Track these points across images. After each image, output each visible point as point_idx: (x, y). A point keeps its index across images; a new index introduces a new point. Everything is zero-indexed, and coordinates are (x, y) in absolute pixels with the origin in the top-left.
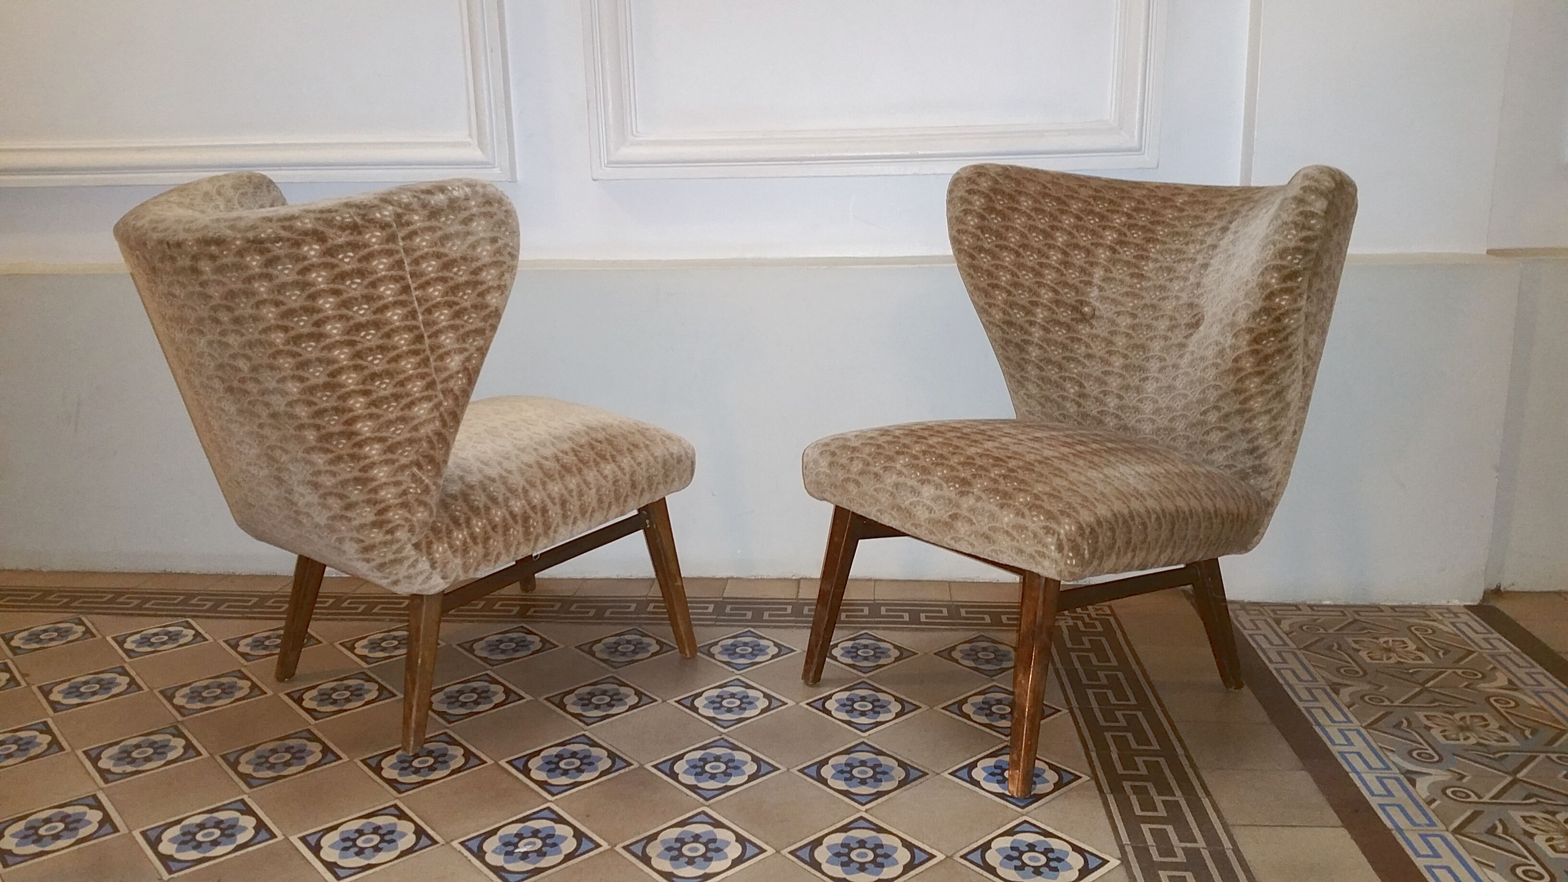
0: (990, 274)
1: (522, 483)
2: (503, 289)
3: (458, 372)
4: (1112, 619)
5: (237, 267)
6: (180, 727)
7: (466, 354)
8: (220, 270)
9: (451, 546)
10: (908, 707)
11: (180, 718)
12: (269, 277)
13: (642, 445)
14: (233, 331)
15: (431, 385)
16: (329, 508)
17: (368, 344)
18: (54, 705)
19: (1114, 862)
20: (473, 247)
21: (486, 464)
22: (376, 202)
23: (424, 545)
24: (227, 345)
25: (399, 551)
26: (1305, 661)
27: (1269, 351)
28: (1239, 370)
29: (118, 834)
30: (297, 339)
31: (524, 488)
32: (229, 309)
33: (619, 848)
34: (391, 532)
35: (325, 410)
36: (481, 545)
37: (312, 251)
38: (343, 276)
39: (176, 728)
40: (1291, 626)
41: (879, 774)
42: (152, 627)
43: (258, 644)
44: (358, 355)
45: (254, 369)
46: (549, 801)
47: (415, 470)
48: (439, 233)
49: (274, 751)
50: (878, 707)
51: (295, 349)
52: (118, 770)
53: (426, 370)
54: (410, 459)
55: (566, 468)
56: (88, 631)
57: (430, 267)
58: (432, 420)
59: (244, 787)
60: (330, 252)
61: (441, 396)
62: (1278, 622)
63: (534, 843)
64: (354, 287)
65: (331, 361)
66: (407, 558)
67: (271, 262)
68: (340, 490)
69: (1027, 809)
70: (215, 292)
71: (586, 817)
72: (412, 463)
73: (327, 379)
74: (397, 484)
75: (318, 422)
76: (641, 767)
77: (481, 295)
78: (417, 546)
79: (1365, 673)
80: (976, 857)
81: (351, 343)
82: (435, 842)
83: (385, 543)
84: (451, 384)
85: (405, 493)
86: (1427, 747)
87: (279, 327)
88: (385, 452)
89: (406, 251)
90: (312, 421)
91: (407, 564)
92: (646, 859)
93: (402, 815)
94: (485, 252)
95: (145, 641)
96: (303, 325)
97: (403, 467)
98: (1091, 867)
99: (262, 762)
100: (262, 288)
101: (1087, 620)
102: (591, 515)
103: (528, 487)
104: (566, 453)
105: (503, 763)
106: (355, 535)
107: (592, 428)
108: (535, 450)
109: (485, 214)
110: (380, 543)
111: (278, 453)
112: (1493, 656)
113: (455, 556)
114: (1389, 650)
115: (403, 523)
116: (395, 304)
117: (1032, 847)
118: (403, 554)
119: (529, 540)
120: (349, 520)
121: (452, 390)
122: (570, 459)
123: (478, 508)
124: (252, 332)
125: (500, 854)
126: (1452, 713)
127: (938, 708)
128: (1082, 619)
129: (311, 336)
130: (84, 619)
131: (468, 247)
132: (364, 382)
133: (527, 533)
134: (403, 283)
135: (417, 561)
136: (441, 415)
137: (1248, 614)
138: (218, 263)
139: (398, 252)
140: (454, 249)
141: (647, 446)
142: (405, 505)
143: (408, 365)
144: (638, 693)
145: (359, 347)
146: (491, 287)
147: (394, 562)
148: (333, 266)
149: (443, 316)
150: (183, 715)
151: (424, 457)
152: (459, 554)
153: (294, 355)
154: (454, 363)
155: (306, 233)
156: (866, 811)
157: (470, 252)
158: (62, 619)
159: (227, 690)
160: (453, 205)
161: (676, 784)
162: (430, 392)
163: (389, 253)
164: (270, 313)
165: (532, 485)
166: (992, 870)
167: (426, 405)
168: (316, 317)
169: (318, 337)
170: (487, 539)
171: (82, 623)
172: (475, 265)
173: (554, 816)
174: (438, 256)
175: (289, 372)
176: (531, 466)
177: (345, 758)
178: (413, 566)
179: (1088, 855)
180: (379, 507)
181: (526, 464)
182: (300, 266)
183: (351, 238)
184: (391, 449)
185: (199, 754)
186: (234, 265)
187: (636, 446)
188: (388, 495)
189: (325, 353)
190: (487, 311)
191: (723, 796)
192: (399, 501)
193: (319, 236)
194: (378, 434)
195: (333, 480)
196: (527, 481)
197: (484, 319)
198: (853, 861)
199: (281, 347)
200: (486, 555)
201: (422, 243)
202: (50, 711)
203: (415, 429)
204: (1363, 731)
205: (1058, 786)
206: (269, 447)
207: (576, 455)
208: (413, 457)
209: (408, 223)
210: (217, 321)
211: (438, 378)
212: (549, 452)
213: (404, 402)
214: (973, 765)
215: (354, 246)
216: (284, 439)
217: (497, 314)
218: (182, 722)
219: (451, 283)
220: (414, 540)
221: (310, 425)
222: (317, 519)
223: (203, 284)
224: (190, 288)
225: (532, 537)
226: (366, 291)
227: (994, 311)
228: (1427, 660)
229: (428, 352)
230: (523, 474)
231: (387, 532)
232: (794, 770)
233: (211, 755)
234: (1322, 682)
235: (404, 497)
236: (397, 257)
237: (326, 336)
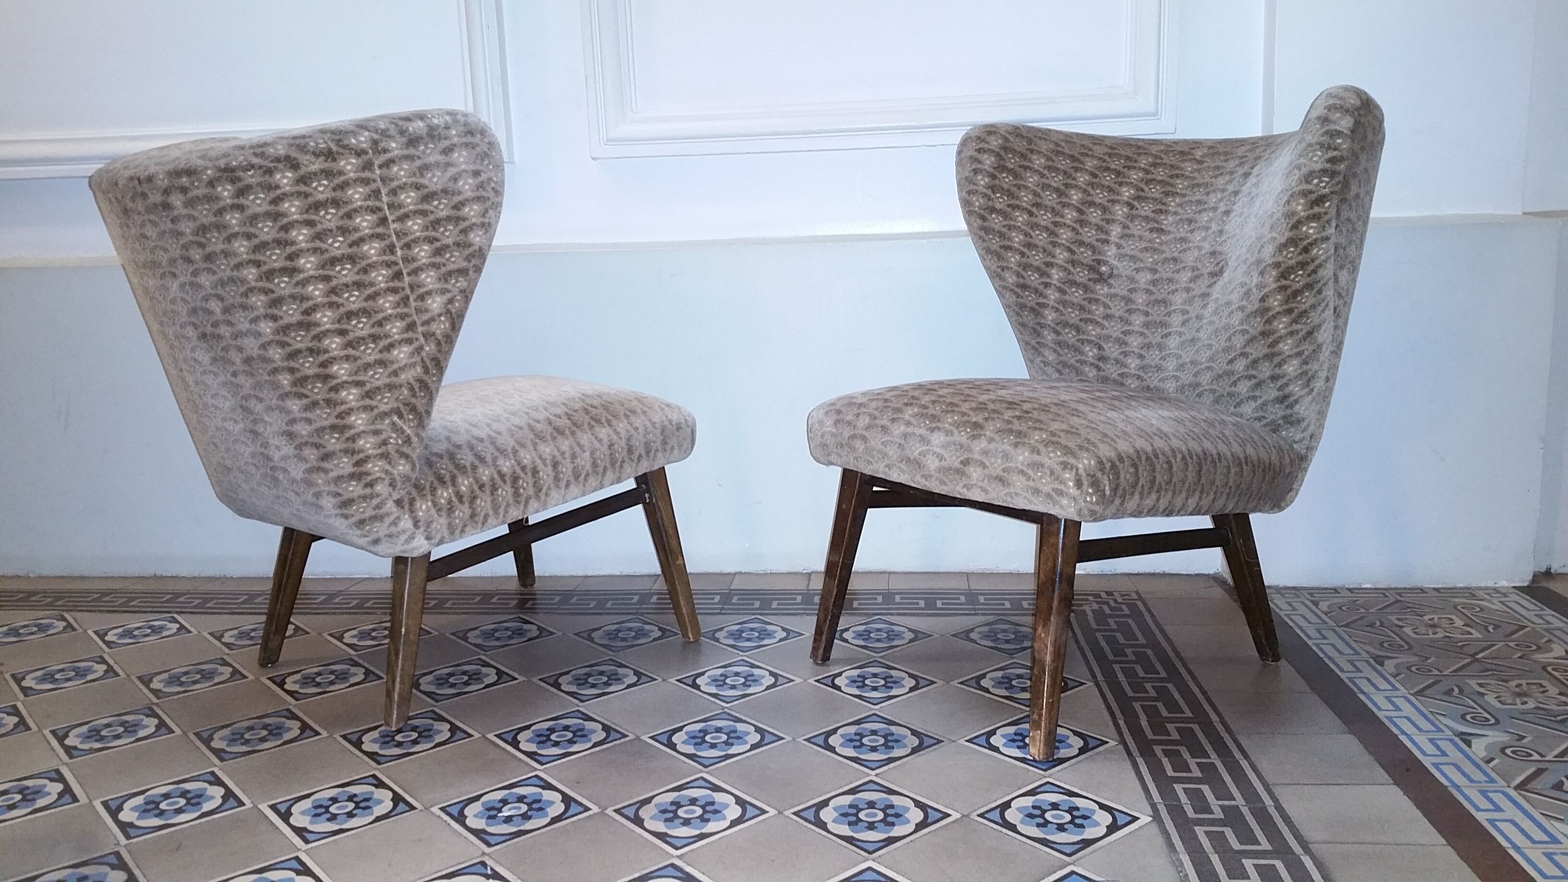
0: (1002, 235)
1: (512, 443)
2: (488, 228)
3: (440, 315)
4: (1139, 603)
5: (210, 199)
6: (155, 708)
7: (449, 295)
8: (191, 203)
9: (435, 504)
10: (922, 683)
11: (155, 700)
12: (240, 208)
13: (639, 411)
14: (204, 269)
15: (411, 327)
16: (306, 460)
17: (344, 280)
18: (26, 691)
19: (1145, 819)
20: (455, 179)
21: (474, 426)
22: (352, 128)
23: (406, 501)
24: (200, 286)
25: (378, 507)
26: (1346, 637)
27: (1298, 286)
28: (1267, 310)
29: (76, 804)
30: (270, 275)
31: (513, 448)
32: (202, 246)
33: (610, 811)
34: (370, 485)
35: (299, 351)
36: (467, 505)
37: (285, 179)
38: (317, 206)
39: (150, 709)
40: (1329, 607)
41: (890, 742)
42: (135, 622)
43: (242, 635)
44: (333, 291)
45: (226, 310)
46: (536, 769)
47: (395, 418)
48: (418, 163)
49: (250, 729)
50: (890, 682)
51: (269, 285)
52: (86, 746)
53: (406, 310)
54: (389, 406)
55: (559, 431)
56: (69, 626)
57: (409, 199)
58: (413, 365)
59: (216, 761)
60: (303, 180)
61: (422, 339)
62: (1316, 604)
63: (519, 808)
64: (329, 218)
65: (303, 298)
66: (388, 514)
67: (242, 192)
68: (316, 439)
69: (1050, 772)
70: (187, 227)
71: (577, 784)
72: (392, 410)
73: (301, 318)
74: (376, 433)
75: (292, 364)
76: (638, 738)
77: (464, 232)
78: (399, 503)
79: (1411, 647)
80: (995, 815)
81: (327, 279)
82: (413, 808)
83: (364, 498)
84: (433, 327)
85: (385, 443)
86: (1482, 711)
87: (250, 262)
88: (363, 398)
89: (383, 180)
90: (286, 364)
91: (388, 520)
92: (638, 821)
93: (380, 784)
94: (467, 186)
95: (128, 633)
96: (275, 258)
97: (384, 415)
98: (1120, 823)
99: (237, 738)
100: (233, 220)
101: (1113, 604)
102: (585, 480)
103: (517, 447)
104: (560, 417)
105: (491, 736)
106: (333, 488)
107: (587, 396)
108: (527, 413)
109: (466, 145)
110: (359, 497)
111: (252, 403)
112: (1547, 630)
113: (440, 516)
114: (1434, 626)
115: (383, 476)
116: (372, 237)
117: (1055, 806)
118: (383, 511)
119: (518, 503)
120: (326, 471)
121: (434, 334)
122: (564, 422)
123: (465, 467)
124: (224, 270)
125: (481, 818)
126: (1506, 681)
127: (955, 683)
128: (1107, 603)
129: (284, 271)
130: (67, 615)
131: (450, 179)
132: (339, 321)
133: (517, 494)
134: (380, 215)
135: (398, 518)
136: (422, 359)
137: (1284, 597)
138: (190, 195)
139: (374, 181)
140: (435, 180)
141: (644, 413)
142: (385, 456)
143: (387, 303)
144: (637, 673)
145: (334, 283)
146: (474, 224)
148: (306, 195)
149: (423, 252)
150: (159, 698)
151: (405, 404)
152: (444, 514)
153: (266, 292)
154: (435, 304)
155: (278, 160)
156: (876, 775)
157: (450, 185)
158: (44, 616)
159: (207, 676)
160: (433, 134)
161: (674, 753)
162: (410, 335)
163: (366, 182)
164: (241, 247)
165: (523, 446)
166: (1013, 828)
167: (406, 349)
168: (289, 250)
169: (291, 271)
170: (473, 498)
171: (64, 619)
172: (457, 199)
173: (542, 784)
174: (417, 187)
175: (262, 311)
176: (521, 428)
177: (324, 734)
178: (394, 523)
179: (1116, 813)
180: (356, 457)
181: (516, 426)
182: (272, 195)
183: (326, 165)
184: (369, 395)
185: (172, 731)
186: (205, 196)
187: (633, 412)
188: (367, 444)
189: (298, 290)
190: (471, 250)
191: (723, 764)
192: (380, 451)
193: (292, 163)
194: (355, 378)
195: (308, 428)
196: (516, 441)
197: (468, 259)
198: (861, 820)
199: (253, 284)
200: (473, 516)
201: (401, 172)
202: (21, 696)
203: (395, 373)
204: (1412, 698)
205: (1082, 751)
206: (242, 397)
207: (569, 419)
208: (393, 405)
209: (385, 151)
210: (189, 260)
211: (418, 319)
212: (541, 416)
213: (383, 343)
214: (993, 733)
215: (328, 174)
216: (258, 386)
217: (481, 255)
218: (157, 704)
219: (432, 217)
220: (396, 496)
221: (284, 369)
222: (294, 474)
223: (174, 220)
224: (162, 227)
225: (523, 499)
226: (341, 223)
227: (1007, 275)
228: (1476, 634)
229: (408, 291)
230: (512, 436)
231: (367, 485)
232: (800, 740)
233: (184, 732)
234: (1365, 655)
235: (384, 448)
236: (373, 186)
237: (300, 271)
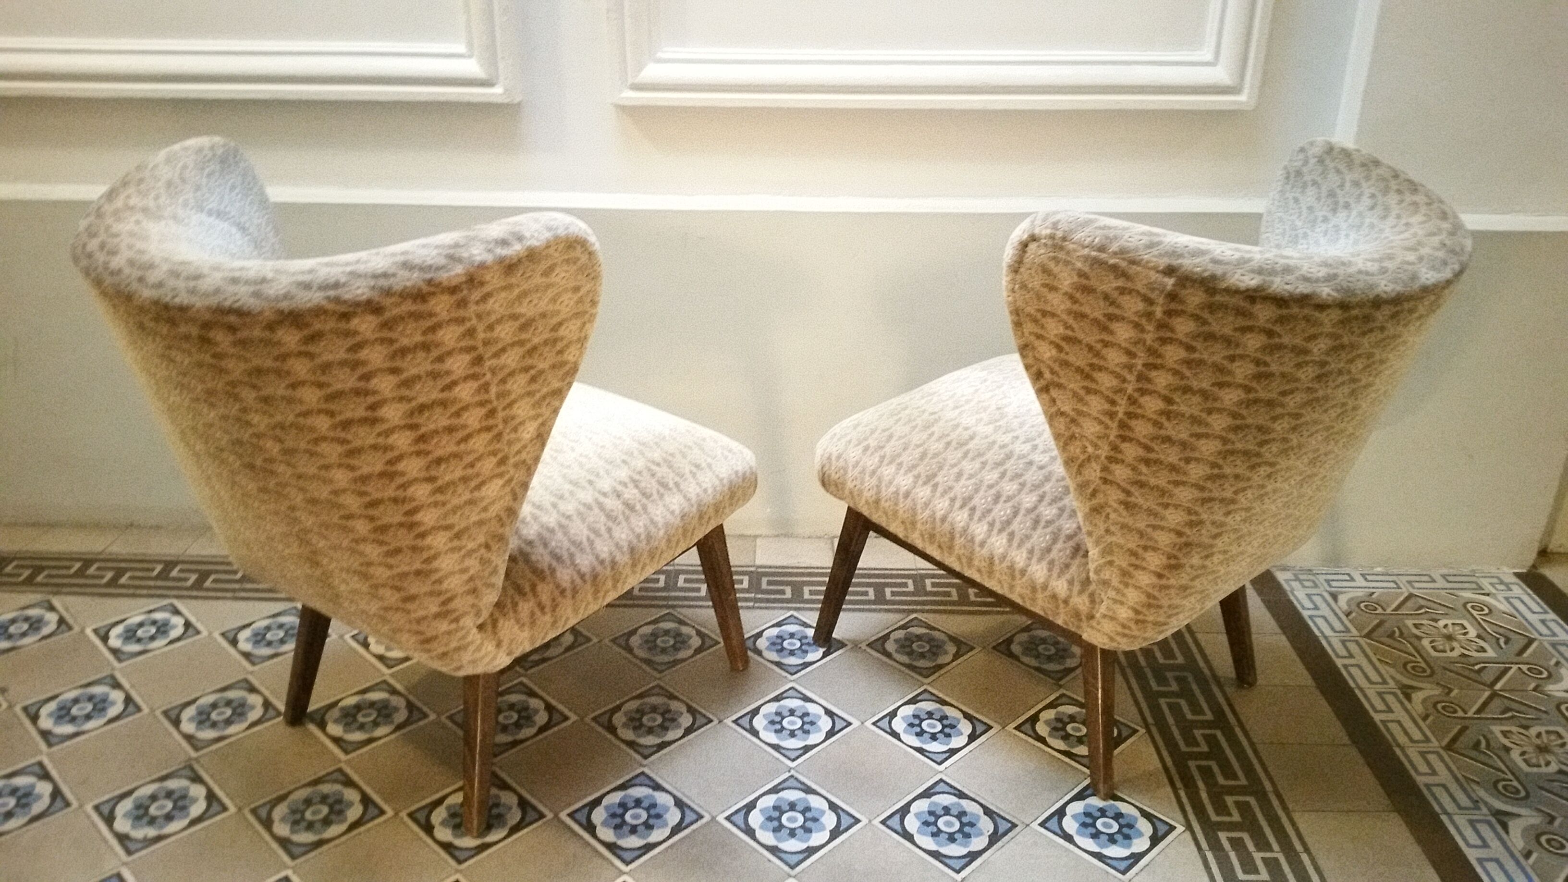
1: (585, 531)
2: (581, 341)
3: (530, 441)
5: (268, 342)
7: (539, 420)
8: (242, 343)
9: (517, 621)
10: (979, 727)
12: (309, 355)
14: (257, 410)
16: (381, 599)
17: (433, 426)
20: (554, 300)
22: (442, 261)
23: (489, 625)
24: (249, 423)
25: (464, 637)
31: (588, 538)
32: (255, 387)
34: (456, 620)
35: (380, 500)
36: (549, 613)
37: (366, 325)
38: (404, 352)
40: (1348, 603)
44: (422, 439)
45: (287, 452)
47: (483, 551)
48: (516, 291)
50: (947, 726)
51: (345, 435)
52: (138, 834)
53: (498, 446)
54: (478, 542)
55: (629, 507)
56: (62, 621)
57: (505, 332)
58: (502, 497)
60: (387, 325)
61: (512, 470)
62: (1335, 597)
65: (386, 449)
66: (471, 643)
67: (311, 338)
68: (397, 582)
70: (235, 367)
72: (480, 546)
73: (384, 467)
74: (464, 571)
75: (371, 512)
76: (714, 820)
77: (560, 352)
78: (481, 627)
79: (1433, 671)
81: (414, 427)
83: (449, 632)
84: (523, 454)
85: (472, 578)
86: (1511, 777)
87: (322, 411)
88: (451, 540)
89: (479, 317)
90: (363, 511)
91: (471, 648)
94: (566, 305)
97: (470, 553)
103: (592, 536)
104: (625, 484)
105: (565, 817)
106: (415, 627)
108: (591, 482)
109: (567, 261)
110: (444, 633)
111: (313, 537)
112: (1553, 645)
113: (522, 631)
114: (1450, 638)
115: (469, 608)
116: (466, 378)
118: (467, 641)
120: (408, 612)
121: (524, 461)
122: (631, 493)
123: (542, 571)
124: (285, 414)
126: (1527, 728)
127: (1012, 728)
129: (364, 421)
131: (547, 302)
132: (428, 468)
134: (474, 354)
135: (482, 644)
136: (511, 489)
137: (1304, 587)
138: (240, 335)
139: (470, 320)
140: (532, 306)
142: (471, 591)
143: (479, 443)
144: (689, 709)
145: (422, 430)
146: (571, 342)
147: (458, 649)
148: (391, 341)
149: (518, 384)
152: (526, 628)
153: (342, 441)
154: (527, 432)
155: (357, 304)
157: (549, 307)
160: (532, 255)
161: (757, 846)
162: (502, 468)
163: (460, 321)
164: (310, 396)
165: (597, 533)
167: (497, 483)
168: (371, 400)
169: (372, 421)
170: (555, 606)
172: (554, 321)
174: (514, 317)
175: (335, 460)
176: (590, 508)
177: (389, 811)
178: (478, 649)
180: (442, 598)
181: (585, 505)
182: (350, 342)
183: (413, 308)
184: (457, 536)
186: (261, 339)
188: (454, 584)
189: (381, 440)
190: (567, 368)
192: (466, 587)
193: (372, 307)
194: (444, 523)
195: (388, 573)
196: (589, 528)
197: (560, 378)
199: (325, 433)
200: (554, 619)
201: (497, 306)
203: (484, 509)
204: (1443, 754)
206: (301, 530)
207: (637, 487)
208: (481, 539)
209: (482, 284)
210: (236, 397)
211: (511, 451)
212: (605, 484)
213: (473, 484)
215: (416, 316)
216: (324, 525)
217: (574, 369)
219: (528, 346)
220: (480, 622)
221: (360, 516)
223: (217, 356)
224: (198, 357)
225: (601, 591)
226: (431, 368)
228: (1491, 652)
229: (501, 426)
231: (452, 621)
232: (877, 822)
234: (1392, 684)
235: (471, 583)
236: (468, 325)
237: (382, 420)
